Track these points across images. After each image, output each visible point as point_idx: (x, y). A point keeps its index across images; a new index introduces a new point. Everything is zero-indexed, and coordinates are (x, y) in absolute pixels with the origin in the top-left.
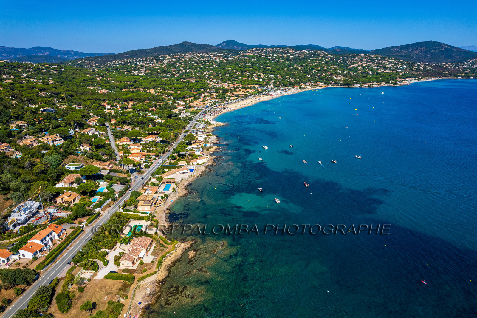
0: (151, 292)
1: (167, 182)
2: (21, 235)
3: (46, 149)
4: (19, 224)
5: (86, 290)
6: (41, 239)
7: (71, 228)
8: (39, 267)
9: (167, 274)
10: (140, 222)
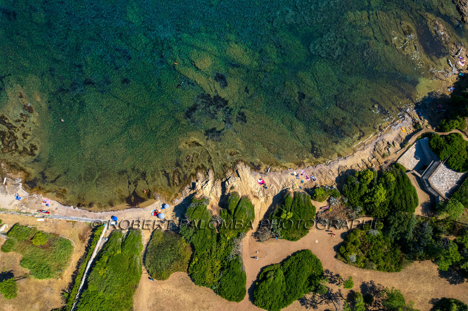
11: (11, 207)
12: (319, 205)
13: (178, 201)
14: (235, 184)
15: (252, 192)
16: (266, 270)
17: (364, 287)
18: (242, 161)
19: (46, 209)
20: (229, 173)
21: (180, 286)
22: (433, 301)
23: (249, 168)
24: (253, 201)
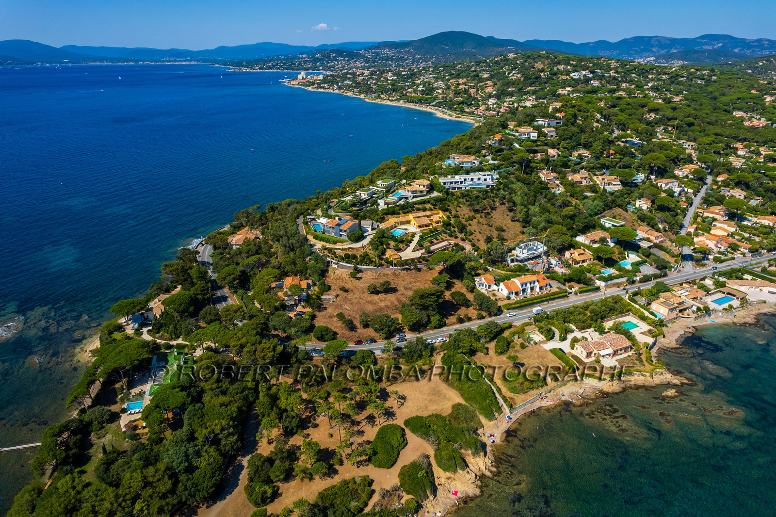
0: (584, 395)
1: (729, 294)
2: (512, 271)
3: (593, 192)
4: (517, 261)
5: (526, 349)
6: (523, 282)
7: (558, 288)
8: (505, 306)
9: (617, 391)
10: (638, 321)
11: (560, 389)
12: (406, 497)
13: (488, 449)
14: (469, 476)
15: (454, 479)
16: (405, 442)
17: (336, 472)
18: (480, 496)
19: (545, 400)
20: (479, 483)
21: (442, 409)
22: (280, 495)
23: (471, 495)
24: (448, 474)
